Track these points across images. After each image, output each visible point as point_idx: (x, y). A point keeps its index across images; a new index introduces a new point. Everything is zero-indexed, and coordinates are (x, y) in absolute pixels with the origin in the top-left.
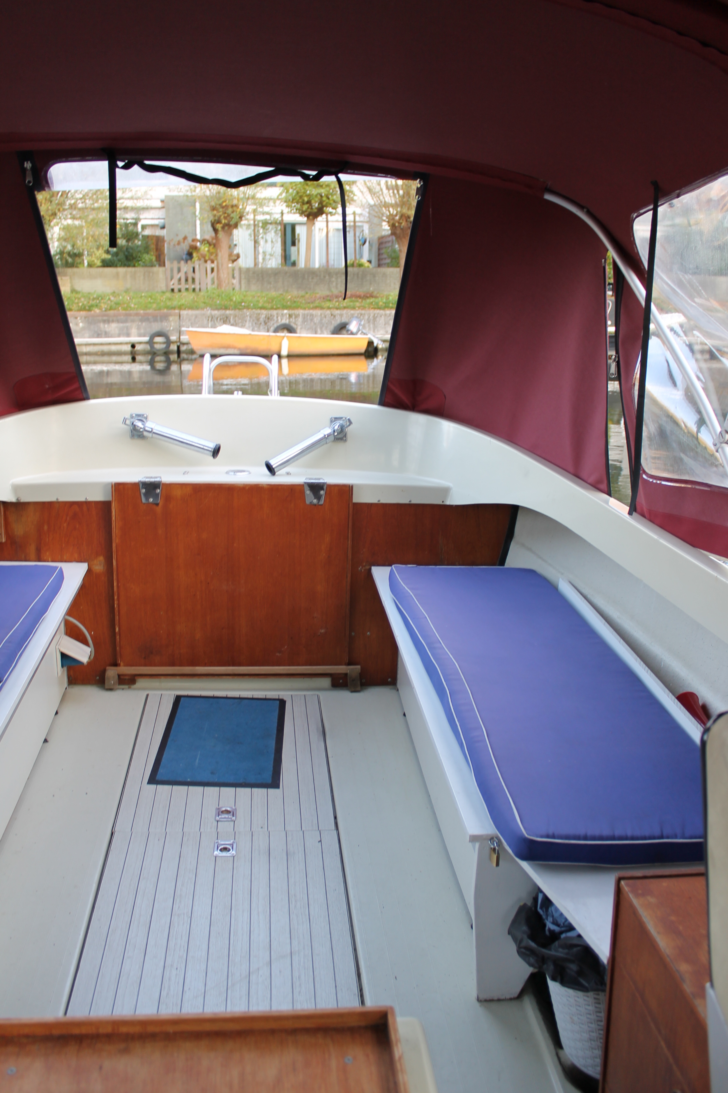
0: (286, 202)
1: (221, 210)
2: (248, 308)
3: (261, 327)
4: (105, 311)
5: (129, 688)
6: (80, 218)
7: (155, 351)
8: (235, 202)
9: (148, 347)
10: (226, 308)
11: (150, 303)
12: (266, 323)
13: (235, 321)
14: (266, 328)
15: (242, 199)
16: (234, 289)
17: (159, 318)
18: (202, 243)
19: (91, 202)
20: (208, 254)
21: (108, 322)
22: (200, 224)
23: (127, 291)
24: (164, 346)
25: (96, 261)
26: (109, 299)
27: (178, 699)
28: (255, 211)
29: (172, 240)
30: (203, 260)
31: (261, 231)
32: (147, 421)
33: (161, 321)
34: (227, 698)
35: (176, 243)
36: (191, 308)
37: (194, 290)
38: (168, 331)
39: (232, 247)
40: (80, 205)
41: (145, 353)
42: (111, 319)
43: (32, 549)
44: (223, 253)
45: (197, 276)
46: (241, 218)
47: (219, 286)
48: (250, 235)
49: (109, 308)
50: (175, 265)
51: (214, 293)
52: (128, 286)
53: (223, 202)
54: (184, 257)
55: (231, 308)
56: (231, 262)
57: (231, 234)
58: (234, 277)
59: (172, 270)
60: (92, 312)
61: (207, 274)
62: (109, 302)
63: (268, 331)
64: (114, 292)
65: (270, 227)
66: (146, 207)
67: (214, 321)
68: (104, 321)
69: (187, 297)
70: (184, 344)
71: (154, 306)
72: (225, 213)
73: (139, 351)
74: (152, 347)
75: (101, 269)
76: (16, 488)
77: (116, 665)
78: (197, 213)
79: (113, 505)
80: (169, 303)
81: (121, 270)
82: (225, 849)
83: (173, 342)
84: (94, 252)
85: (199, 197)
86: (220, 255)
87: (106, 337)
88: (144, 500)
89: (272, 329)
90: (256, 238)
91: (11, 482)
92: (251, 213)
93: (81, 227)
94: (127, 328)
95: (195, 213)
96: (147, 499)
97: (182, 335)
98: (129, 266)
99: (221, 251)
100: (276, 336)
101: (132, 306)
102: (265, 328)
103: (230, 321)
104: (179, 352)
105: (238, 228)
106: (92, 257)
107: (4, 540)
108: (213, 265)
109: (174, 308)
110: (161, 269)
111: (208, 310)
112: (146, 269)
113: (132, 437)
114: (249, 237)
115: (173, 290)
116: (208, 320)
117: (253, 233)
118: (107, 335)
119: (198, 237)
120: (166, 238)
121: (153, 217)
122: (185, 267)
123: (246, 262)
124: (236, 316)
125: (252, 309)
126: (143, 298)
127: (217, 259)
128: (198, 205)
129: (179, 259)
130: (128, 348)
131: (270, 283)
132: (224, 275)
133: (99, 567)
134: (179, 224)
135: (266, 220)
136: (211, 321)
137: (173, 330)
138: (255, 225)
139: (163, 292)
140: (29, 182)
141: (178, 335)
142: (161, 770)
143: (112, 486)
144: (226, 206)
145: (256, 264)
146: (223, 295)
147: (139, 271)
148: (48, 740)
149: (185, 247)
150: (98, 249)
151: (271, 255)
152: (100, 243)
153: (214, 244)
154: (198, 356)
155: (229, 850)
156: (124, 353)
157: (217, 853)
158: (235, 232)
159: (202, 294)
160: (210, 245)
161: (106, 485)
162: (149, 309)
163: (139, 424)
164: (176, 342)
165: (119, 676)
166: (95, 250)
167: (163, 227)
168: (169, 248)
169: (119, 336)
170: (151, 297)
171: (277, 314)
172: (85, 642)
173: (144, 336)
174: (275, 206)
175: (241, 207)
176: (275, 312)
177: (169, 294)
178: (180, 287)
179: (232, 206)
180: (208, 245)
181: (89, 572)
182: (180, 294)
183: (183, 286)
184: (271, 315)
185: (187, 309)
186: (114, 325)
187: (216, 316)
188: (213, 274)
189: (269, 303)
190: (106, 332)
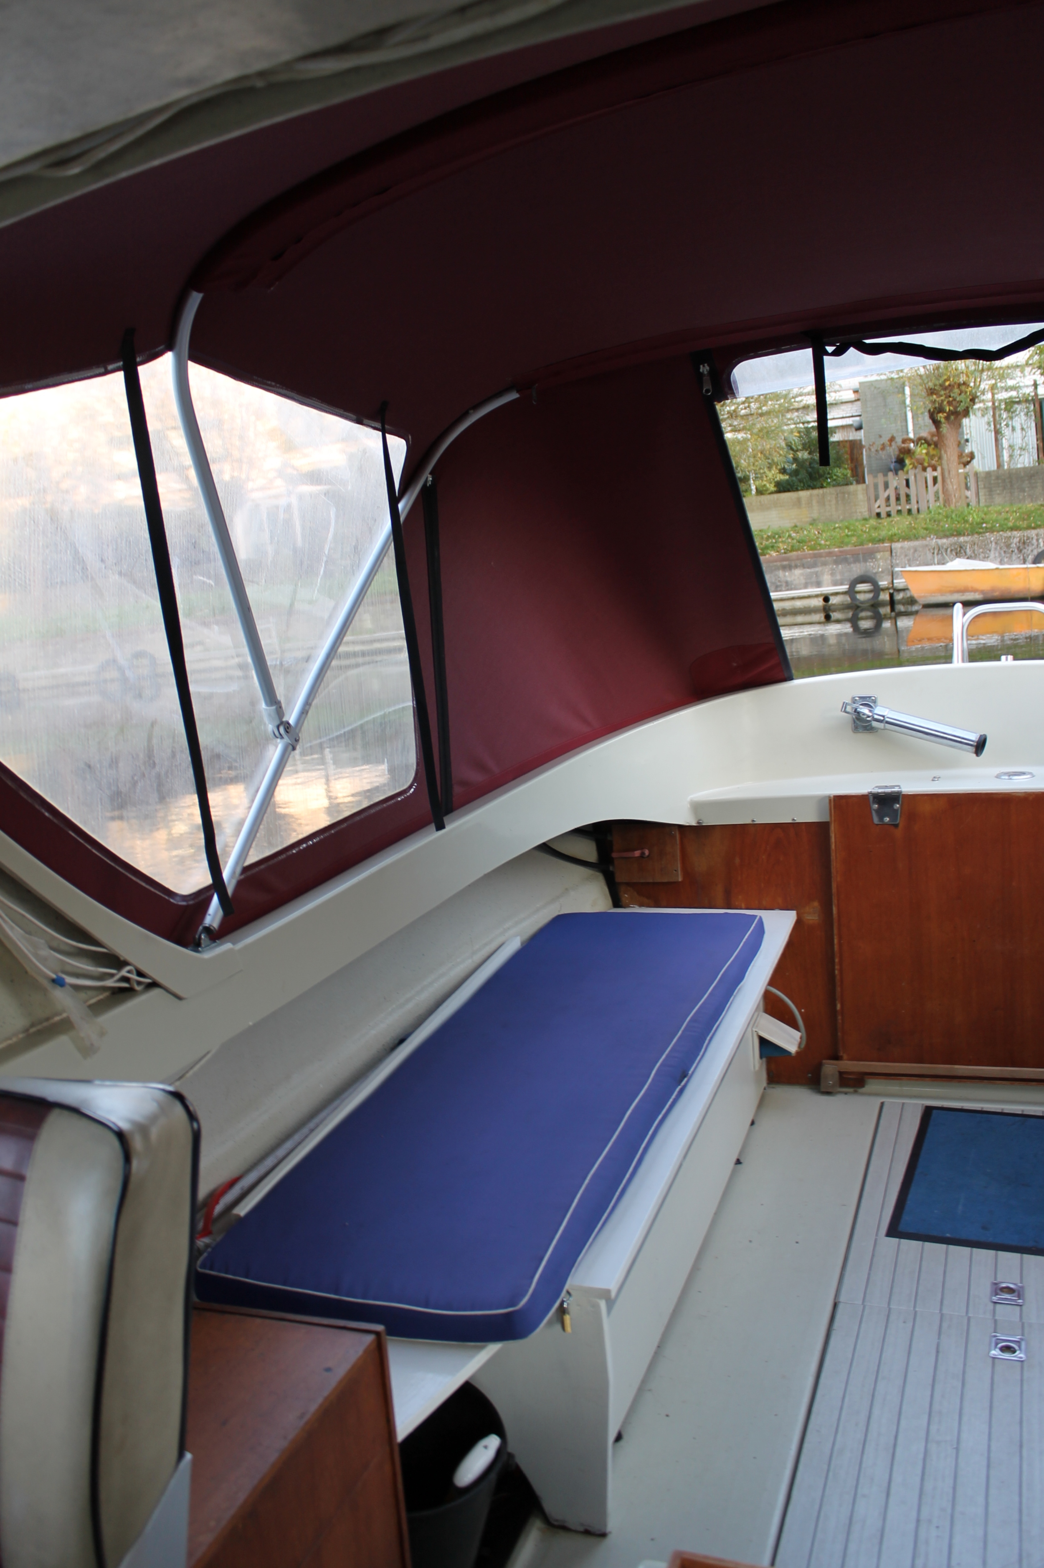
0: (1039, 368)
1: (942, 392)
2: (991, 530)
3: (1014, 557)
5: (856, 1092)
6: (744, 429)
7: (857, 603)
8: (963, 379)
9: (847, 599)
10: (959, 534)
11: (847, 536)
12: (1020, 551)
13: (974, 552)
14: (1022, 558)
15: (973, 372)
16: (968, 505)
17: (861, 556)
18: (917, 444)
19: (757, 405)
20: (926, 458)
21: (789, 568)
22: (913, 418)
23: (813, 522)
24: (870, 595)
25: (768, 485)
26: (790, 536)
27: (928, 1112)
28: (993, 388)
29: (874, 443)
30: (920, 467)
31: (1005, 415)
32: (876, 707)
33: (865, 561)
34: (1002, 1114)
35: (880, 447)
36: (907, 538)
37: (909, 511)
38: (876, 573)
39: (962, 443)
40: (743, 412)
41: (844, 607)
42: (793, 564)
43: (719, 891)
44: (950, 455)
45: (913, 491)
46: (973, 400)
47: (947, 502)
48: (989, 424)
49: (789, 548)
50: (880, 479)
51: (939, 513)
52: (815, 515)
53: (945, 380)
54: (892, 466)
55: (966, 534)
56: (962, 466)
57: (960, 425)
58: (967, 488)
59: (876, 486)
60: (767, 556)
61: (927, 487)
62: (790, 540)
63: (1024, 562)
64: (796, 526)
65: (1018, 407)
66: (834, 402)
67: (942, 554)
68: (784, 568)
69: (901, 523)
70: (899, 591)
71: (854, 539)
72: (950, 397)
73: (834, 605)
74: (853, 598)
75: (776, 496)
76: (697, 807)
77: (836, 1057)
78: (908, 402)
79: (832, 828)
80: (874, 534)
81: (804, 494)
82: (1007, 1349)
83: (883, 590)
84: (765, 473)
85: (909, 378)
86: (945, 457)
87: (788, 590)
88: (876, 820)
89: (1031, 558)
90: (998, 426)
91: (689, 799)
92: (987, 392)
93: (746, 440)
94: (816, 573)
95: (904, 402)
96: (881, 818)
97: (896, 579)
98: (813, 488)
99: (946, 452)
100: (1038, 567)
101: (823, 542)
102: (1019, 557)
103: (965, 552)
104: (892, 603)
105: (969, 417)
106: (762, 480)
107: (680, 879)
108: (935, 474)
109: (882, 541)
110: (860, 487)
111: (932, 539)
112: (839, 489)
113: (855, 730)
114: (987, 427)
115: (878, 515)
116: (933, 553)
117: (992, 419)
118: (789, 586)
119: (911, 436)
120: (863, 443)
121: (844, 416)
122: (895, 481)
123: (984, 463)
124: (974, 544)
125: (998, 532)
126: (837, 530)
127: (941, 465)
128: (907, 390)
129: (886, 470)
130: (819, 602)
131: (1023, 490)
132: (953, 485)
133: (813, 917)
134: (883, 420)
135: (1010, 398)
136: (938, 554)
137: (882, 572)
138: (994, 408)
139: (865, 519)
140: (707, 391)
141: (890, 578)
142: (906, 1218)
143: (830, 800)
144: (949, 385)
145: (1000, 465)
146: (954, 516)
147: (829, 493)
148: (742, 1161)
149: (892, 451)
150: (770, 468)
151: (1021, 449)
152: (773, 460)
153: (935, 443)
154: (921, 607)
155: (1014, 1352)
157: (995, 1352)
158: (965, 421)
159: (921, 516)
160: (929, 445)
161: (821, 799)
162: (847, 544)
163: (865, 711)
164: (888, 589)
165: (841, 1073)
166: (766, 470)
167: (859, 428)
168: (869, 456)
169: (806, 586)
170: (848, 528)
171: (1037, 535)
172: (793, 1024)
173: (842, 584)
174: (1024, 376)
175: (972, 384)
176: (1033, 533)
177: (873, 522)
178: (888, 509)
179: (959, 385)
180: (926, 445)
181: (799, 925)
182: (889, 519)
183: (894, 508)
184: (1028, 538)
185: (901, 540)
186: (798, 572)
187: (945, 547)
188: (937, 485)
189: (1024, 520)
190: (787, 583)
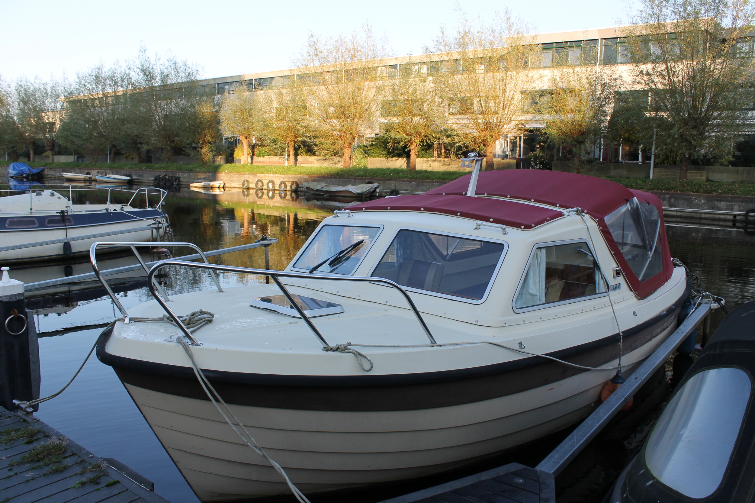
4: (720, 194)
7: (748, 221)
9: (744, 218)
11: (751, 191)
21: (720, 201)
23: (739, 182)
25: (725, 162)
26: (725, 187)
41: (741, 221)
42: (722, 199)
49: (723, 192)
60: (712, 194)
64: (730, 183)
68: (718, 201)
73: (738, 220)
74: (746, 218)
75: (727, 167)
81: (741, 168)
87: (718, 210)
94: (732, 205)
101: (739, 192)
118: (718, 208)
130: (732, 218)
156: (728, 220)
162: (749, 194)
169: (727, 210)
173: (743, 211)
186: (723, 203)
190: (718, 207)
